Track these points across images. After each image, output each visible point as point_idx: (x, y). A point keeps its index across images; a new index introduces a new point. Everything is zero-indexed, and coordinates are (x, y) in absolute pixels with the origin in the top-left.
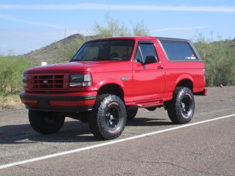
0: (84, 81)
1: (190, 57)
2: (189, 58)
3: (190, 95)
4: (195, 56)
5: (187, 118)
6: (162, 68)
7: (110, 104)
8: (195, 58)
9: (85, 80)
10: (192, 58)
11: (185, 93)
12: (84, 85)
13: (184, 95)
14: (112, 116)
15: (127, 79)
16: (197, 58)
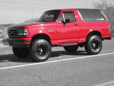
2: (99, 19)
3: (98, 40)
4: (104, 18)
6: (78, 25)
7: (40, 44)
8: (104, 19)
9: (25, 32)
10: (101, 19)
11: (95, 38)
12: (24, 34)
14: (42, 50)
15: (52, 31)
16: (105, 19)
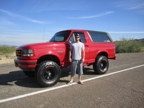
0: (28, 54)
1: (107, 40)
3: (105, 60)
5: (104, 71)
7: (47, 67)
8: (110, 41)
10: (108, 41)
11: (103, 59)
12: (29, 56)
13: (102, 60)
14: (50, 74)
15: (62, 52)
